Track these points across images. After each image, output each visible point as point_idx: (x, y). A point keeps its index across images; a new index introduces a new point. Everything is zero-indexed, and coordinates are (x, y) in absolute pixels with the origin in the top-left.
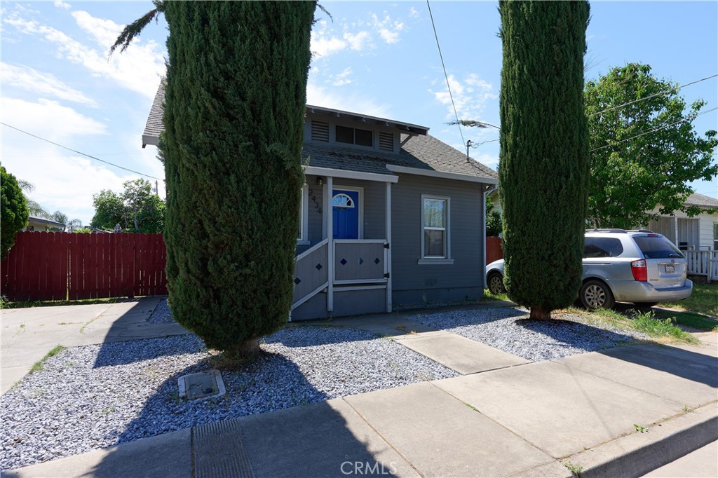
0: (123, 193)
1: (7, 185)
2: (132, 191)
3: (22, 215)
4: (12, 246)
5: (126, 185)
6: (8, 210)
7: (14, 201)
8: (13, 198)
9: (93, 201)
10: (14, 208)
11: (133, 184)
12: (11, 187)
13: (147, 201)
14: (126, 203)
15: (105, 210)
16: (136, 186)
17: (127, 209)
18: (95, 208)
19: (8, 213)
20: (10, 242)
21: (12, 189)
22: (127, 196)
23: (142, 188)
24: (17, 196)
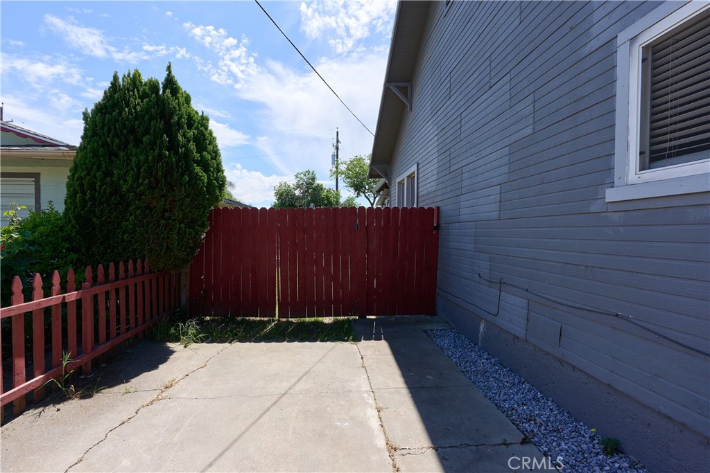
0: (295, 183)
1: (197, 128)
2: (301, 182)
3: (216, 179)
4: (206, 230)
5: (297, 176)
6: (198, 169)
7: (205, 153)
8: (205, 149)
9: (274, 192)
10: (206, 167)
11: (302, 175)
12: (202, 131)
13: (314, 189)
14: (297, 193)
15: (282, 200)
16: (305, 177)
17: (298, 198)
18: (275, 198)
19: (197, 174)
20: (203, 225)
21: (204, 135)
22: (298, 186)
23: (308, 179)
24: (210, 147)
